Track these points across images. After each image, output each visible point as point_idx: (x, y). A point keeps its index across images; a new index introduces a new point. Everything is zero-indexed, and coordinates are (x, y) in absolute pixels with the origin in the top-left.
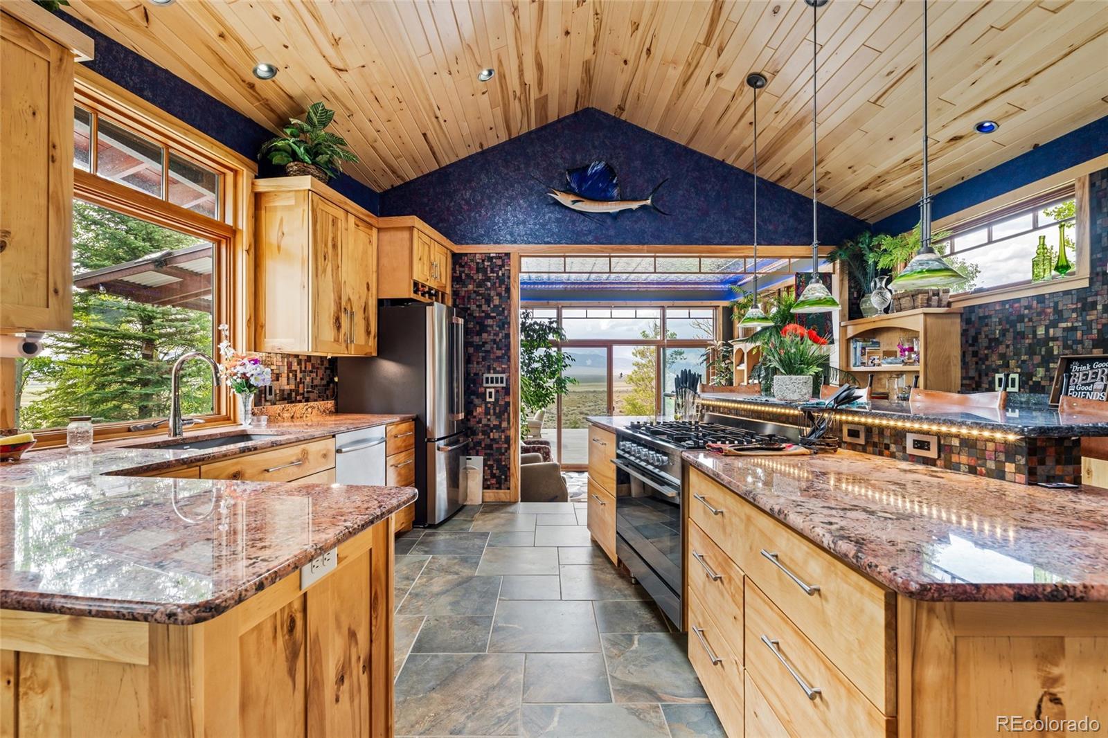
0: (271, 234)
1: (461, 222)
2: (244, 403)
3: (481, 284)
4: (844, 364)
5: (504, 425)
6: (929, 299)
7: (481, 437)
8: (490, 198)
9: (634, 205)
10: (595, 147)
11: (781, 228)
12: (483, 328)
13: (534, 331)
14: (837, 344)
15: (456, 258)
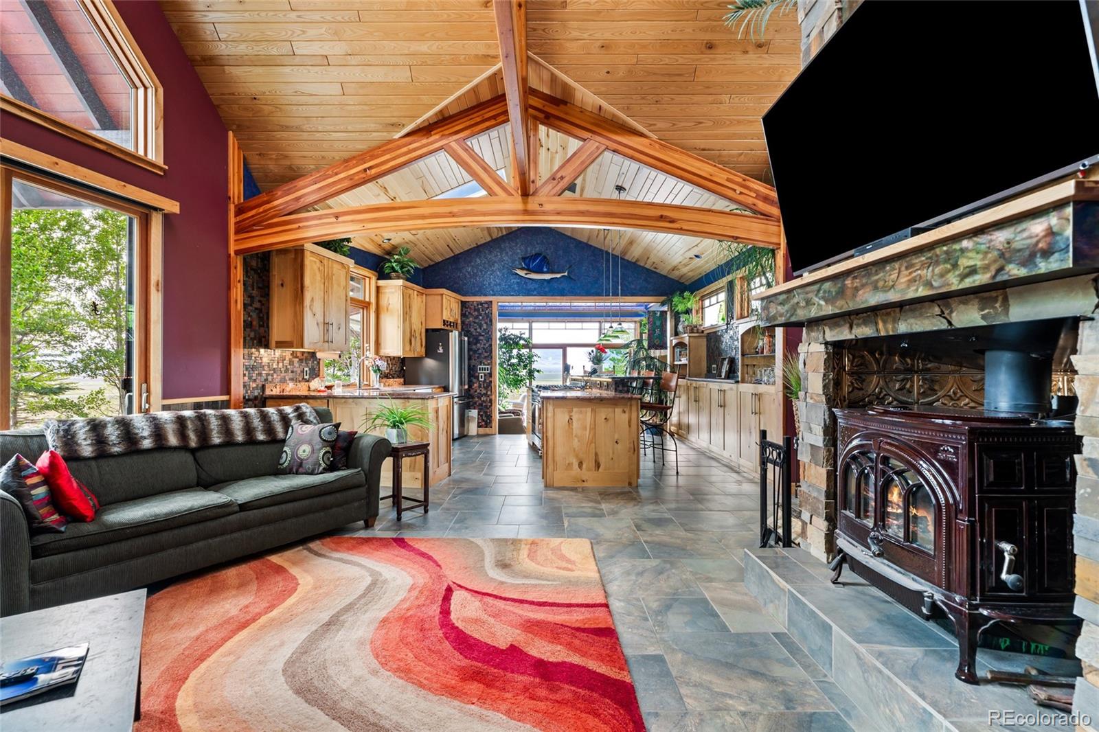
0: (383, 302)
1: (466, 284)
2: (374, 377)
3: (477, 317)
4: (672, 360)
5: (489, 393)
6: (692, 329)
7: (476, 399)
8: (481, 271)
9: (558, 276)
10: (538, 244)
12: (478, 341)
13: (511, 339)
14: (669, 348)
15: (463, 304)
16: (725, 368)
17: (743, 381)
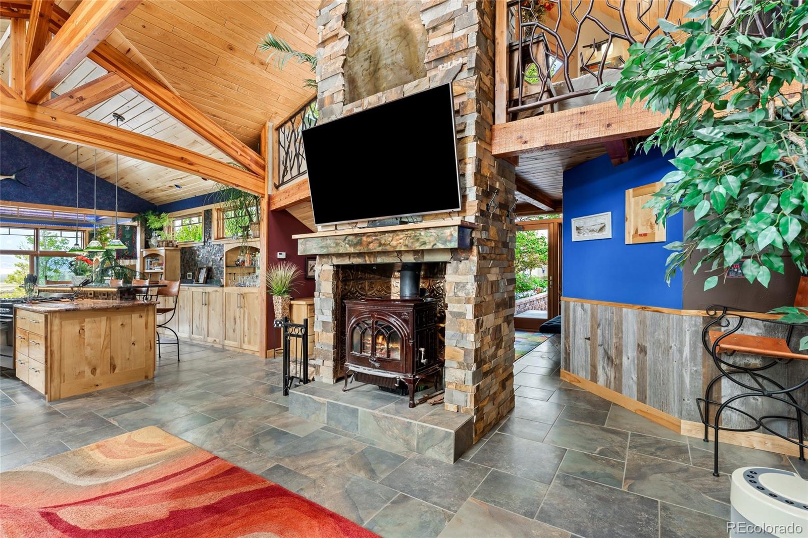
4: (142, 269)
11: (107, 202)
14: (139, 259)
16: (202, 276)
17: (227, 285)
